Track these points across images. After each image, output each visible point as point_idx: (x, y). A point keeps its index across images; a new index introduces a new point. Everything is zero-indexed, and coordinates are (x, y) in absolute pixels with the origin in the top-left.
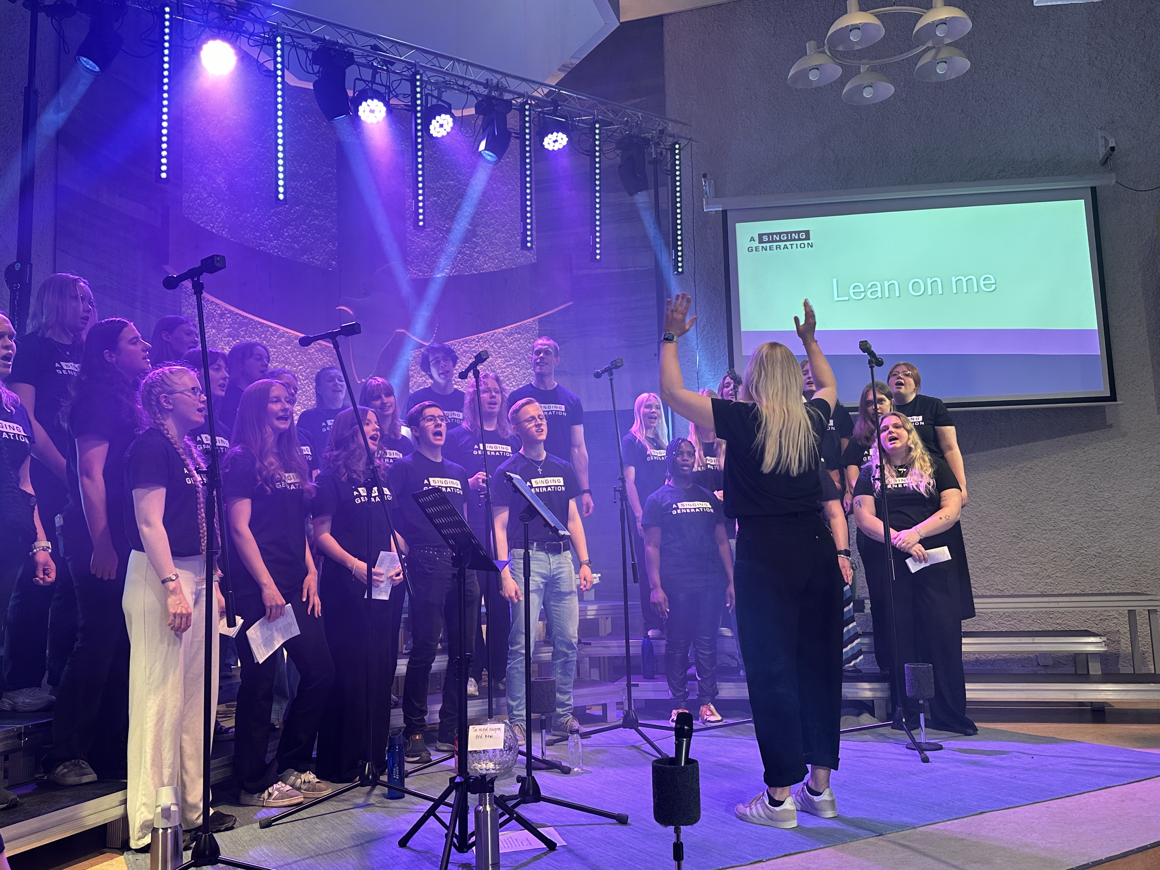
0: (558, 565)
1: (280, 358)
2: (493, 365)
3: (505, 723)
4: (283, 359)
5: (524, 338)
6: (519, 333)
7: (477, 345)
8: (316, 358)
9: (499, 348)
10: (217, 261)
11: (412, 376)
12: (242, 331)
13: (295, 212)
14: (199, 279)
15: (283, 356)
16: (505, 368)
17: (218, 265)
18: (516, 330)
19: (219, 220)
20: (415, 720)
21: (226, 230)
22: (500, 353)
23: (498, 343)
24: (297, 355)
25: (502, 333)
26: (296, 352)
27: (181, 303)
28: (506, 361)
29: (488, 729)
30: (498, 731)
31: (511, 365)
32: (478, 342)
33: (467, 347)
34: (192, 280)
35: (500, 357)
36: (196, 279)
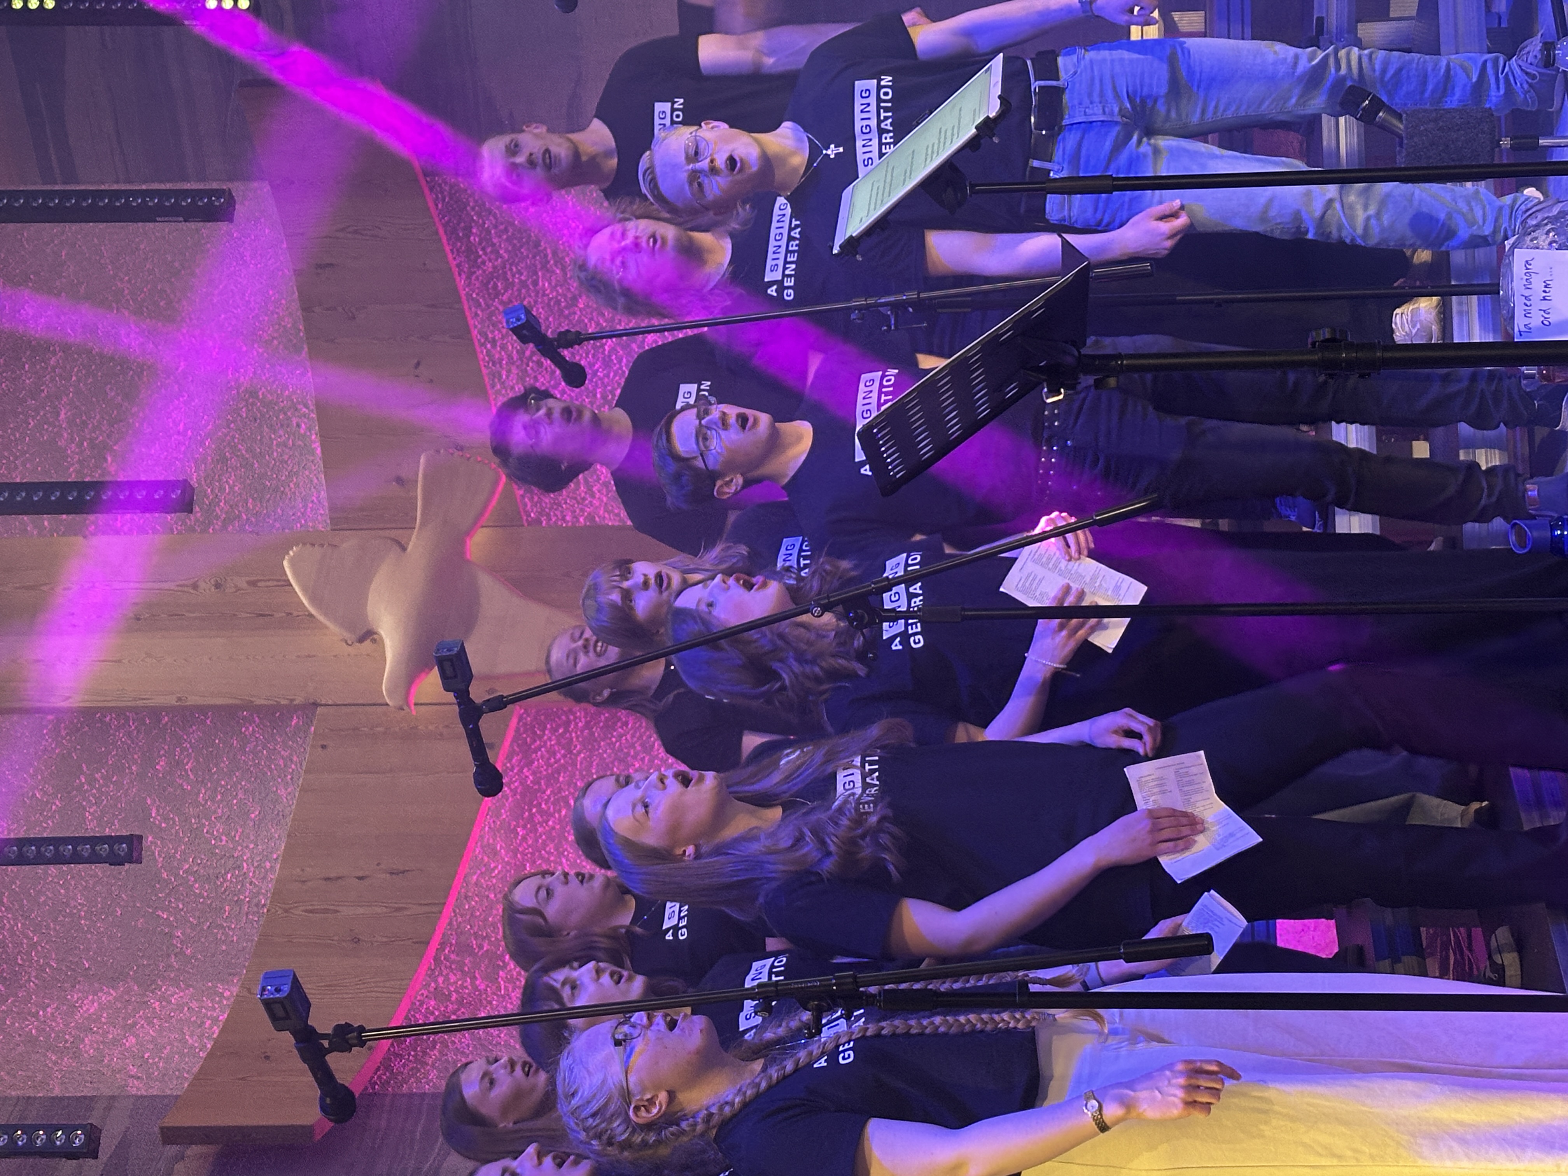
0: (1096, 99)
1: (549, 853)
2: (558, 302)
3: (1514, 246)
4: (551, 847)
5: (479, 215)
6: (468, 230)
7: (503, 347)
8: (549, 765)
9: (509, 286)
10: (278, 990)
11: (591, 517)
12: (480, 947)
13: (166, 819)
14: (325, 1036)
15: (545, 844)
16: (564, 270)
17: (286, 988)
18: (458, 239)
19: (194, 1005)
20: (1489, 496)
21: (220, 988)
22: (523, 284)
23: (495, 286)
24: (541, 812)
25: (468, 278)
26: (532, 816)
27: (411, 1095)
28: (544, 267)
29: (1527, 293)
30: (1533, 267)
31: (555, 253)
32: (494, 342)
33: (509, 372)
34: (329, 1051)
35: (535, 283)
36: (326, 1043)
